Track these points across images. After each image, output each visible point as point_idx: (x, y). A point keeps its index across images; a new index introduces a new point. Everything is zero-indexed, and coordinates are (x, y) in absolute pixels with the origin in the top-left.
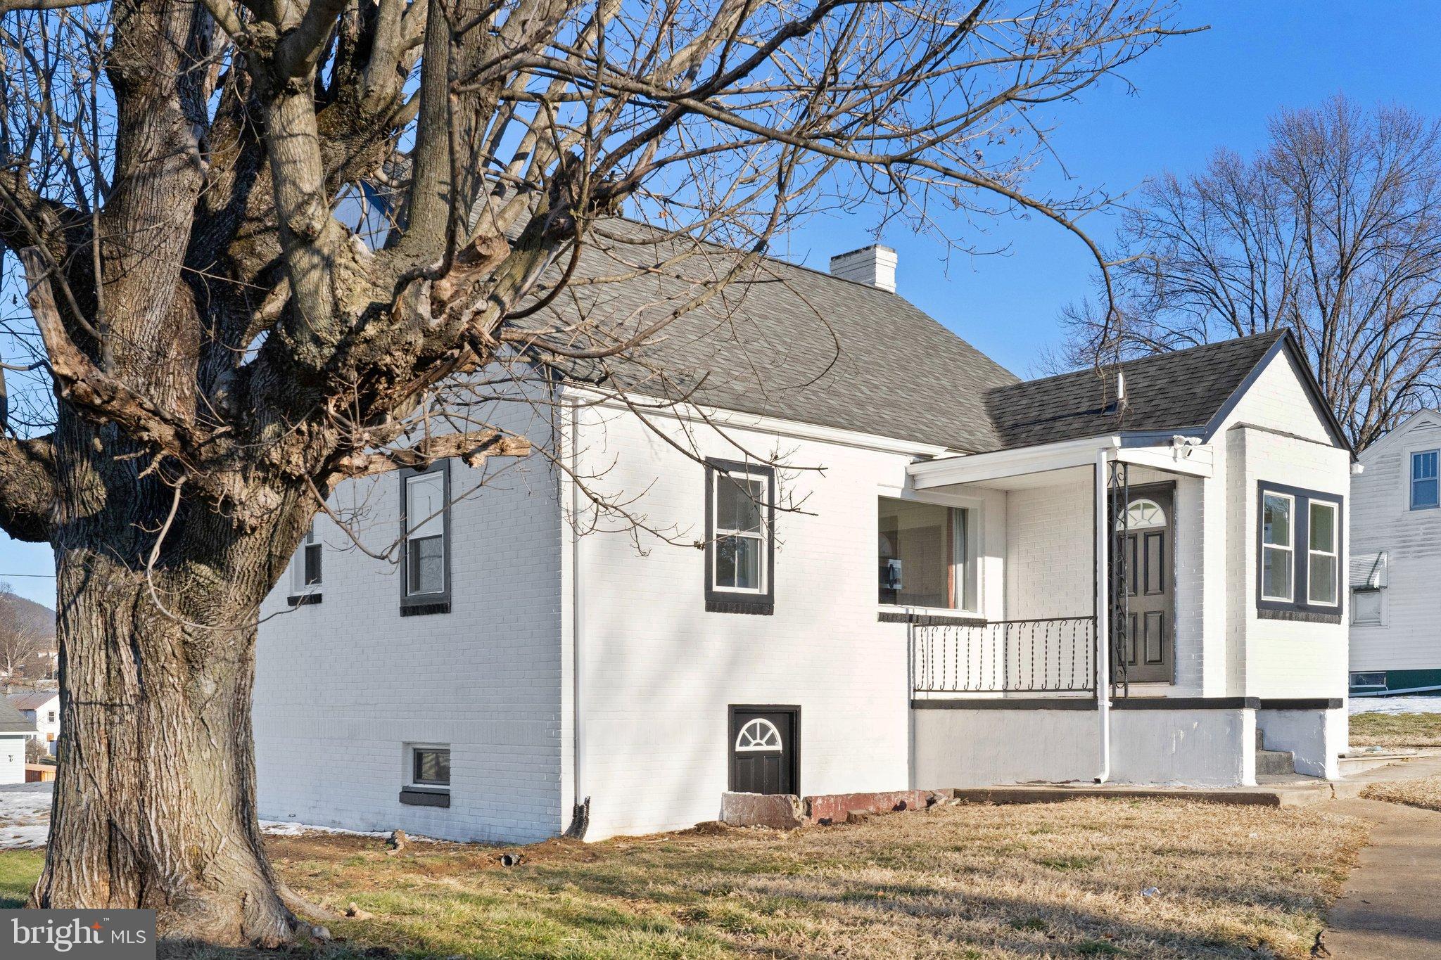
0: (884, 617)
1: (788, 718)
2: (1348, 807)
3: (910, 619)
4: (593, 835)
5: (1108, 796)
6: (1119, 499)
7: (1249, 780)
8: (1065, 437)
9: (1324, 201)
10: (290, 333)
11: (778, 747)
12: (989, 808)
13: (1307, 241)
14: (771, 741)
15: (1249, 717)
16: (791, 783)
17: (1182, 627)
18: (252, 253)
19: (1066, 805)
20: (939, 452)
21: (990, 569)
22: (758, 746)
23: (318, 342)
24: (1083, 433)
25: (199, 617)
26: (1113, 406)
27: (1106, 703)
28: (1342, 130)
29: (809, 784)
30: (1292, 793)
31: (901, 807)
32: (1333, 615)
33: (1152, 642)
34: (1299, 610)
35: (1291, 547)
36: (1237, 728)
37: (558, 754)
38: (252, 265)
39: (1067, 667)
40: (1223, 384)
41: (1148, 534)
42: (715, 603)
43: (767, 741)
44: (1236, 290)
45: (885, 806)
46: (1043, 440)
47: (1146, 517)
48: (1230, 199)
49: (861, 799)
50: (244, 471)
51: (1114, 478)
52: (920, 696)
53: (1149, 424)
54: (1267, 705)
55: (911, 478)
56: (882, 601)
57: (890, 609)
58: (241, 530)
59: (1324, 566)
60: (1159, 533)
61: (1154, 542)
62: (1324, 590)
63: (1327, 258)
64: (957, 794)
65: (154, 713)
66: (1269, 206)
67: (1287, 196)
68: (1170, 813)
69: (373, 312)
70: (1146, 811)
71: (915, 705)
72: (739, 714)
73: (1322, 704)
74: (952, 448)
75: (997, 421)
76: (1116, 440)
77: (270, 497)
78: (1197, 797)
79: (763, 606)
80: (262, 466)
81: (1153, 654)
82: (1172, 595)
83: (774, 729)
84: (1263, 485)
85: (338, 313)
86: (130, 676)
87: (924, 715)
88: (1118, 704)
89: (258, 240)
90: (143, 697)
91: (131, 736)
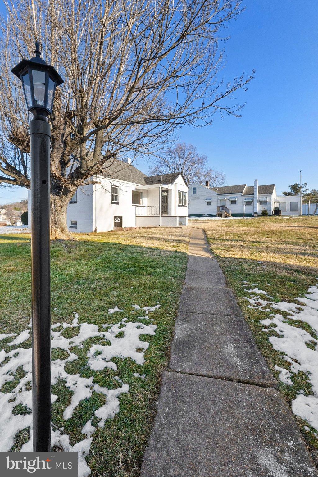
0: (132, 205)
1: (121, 218)
2: (189, 229)
3: (136, 206)
4: (98, 231)
5: (161, 227)
6: (162, 191)
7: (178, 225)
8: (155, 184)
9: (182, 155)
10: (80, 169)
11: (120, 221)
12: (147, 229)
13: (180, 160)
14: (119, 220)
15: (178, 218)
16: (121, 226)
17: (169, 207)
18: (66, 158)
19: (156, 228)
20: (139, 185)
21: (145, 200)
22: (117, 221)
23: (84, 170)
24: (157, 183)
25: (63, 202)
26: (161, 180)
27: (160, 216)
28: (184, 146)
29: (124, 226)
30: (183, 227)
31: (136, 229)
32: (186, 206)
33: (165, 209)
34: (182, 206)
35: (182, 198)
36: (176, 219)
37: (93, 221)
38: (67, 160)
39: (156, 212)
40: (174, 178)
41: (165, 196)
42: (112, 203)
43: (118, 221)
44: (171, 165)
45: (134, 228)
46: (152, 184)
47: (165, 194)
48: (170, 154)
49: (131, 228)
50: (72, 185)
51: (162, 189)
52: (137, 215)
53: (165, 183)
54: (180, 217)
55: (136, 188)
56: (132, 203)
57: (133, 204)
58: (70, 192)
59: (185, 200)
60: (166, 196)
61: (166, 197)
62: (185, 203)
63: (182, 162)
64: (142, 227)
65: (57, 213)
66: (175, 155)
67: (177, 154)
68: (169, 229)
69: (91, 167)
70: (166, 229)
71: (136, 216)
72: (115, 217)
73: (186, 217)
74: (141, 184)
75: (146, 181)
76: (162, 184)
77: (74, 188)
78: (172, 227)
79: (118, 203)
80: (74, 184)
81: (165, 211)
82: (168, 204)
83: (119, 219)
84: (178, 191)
85: (87, 167)
86: (54, 209)
87: (137, 218)
88: (162, 216)
89: (67, 157)
90: (55, 211)
91: (54, 216)
